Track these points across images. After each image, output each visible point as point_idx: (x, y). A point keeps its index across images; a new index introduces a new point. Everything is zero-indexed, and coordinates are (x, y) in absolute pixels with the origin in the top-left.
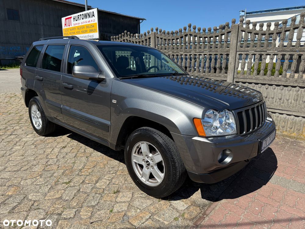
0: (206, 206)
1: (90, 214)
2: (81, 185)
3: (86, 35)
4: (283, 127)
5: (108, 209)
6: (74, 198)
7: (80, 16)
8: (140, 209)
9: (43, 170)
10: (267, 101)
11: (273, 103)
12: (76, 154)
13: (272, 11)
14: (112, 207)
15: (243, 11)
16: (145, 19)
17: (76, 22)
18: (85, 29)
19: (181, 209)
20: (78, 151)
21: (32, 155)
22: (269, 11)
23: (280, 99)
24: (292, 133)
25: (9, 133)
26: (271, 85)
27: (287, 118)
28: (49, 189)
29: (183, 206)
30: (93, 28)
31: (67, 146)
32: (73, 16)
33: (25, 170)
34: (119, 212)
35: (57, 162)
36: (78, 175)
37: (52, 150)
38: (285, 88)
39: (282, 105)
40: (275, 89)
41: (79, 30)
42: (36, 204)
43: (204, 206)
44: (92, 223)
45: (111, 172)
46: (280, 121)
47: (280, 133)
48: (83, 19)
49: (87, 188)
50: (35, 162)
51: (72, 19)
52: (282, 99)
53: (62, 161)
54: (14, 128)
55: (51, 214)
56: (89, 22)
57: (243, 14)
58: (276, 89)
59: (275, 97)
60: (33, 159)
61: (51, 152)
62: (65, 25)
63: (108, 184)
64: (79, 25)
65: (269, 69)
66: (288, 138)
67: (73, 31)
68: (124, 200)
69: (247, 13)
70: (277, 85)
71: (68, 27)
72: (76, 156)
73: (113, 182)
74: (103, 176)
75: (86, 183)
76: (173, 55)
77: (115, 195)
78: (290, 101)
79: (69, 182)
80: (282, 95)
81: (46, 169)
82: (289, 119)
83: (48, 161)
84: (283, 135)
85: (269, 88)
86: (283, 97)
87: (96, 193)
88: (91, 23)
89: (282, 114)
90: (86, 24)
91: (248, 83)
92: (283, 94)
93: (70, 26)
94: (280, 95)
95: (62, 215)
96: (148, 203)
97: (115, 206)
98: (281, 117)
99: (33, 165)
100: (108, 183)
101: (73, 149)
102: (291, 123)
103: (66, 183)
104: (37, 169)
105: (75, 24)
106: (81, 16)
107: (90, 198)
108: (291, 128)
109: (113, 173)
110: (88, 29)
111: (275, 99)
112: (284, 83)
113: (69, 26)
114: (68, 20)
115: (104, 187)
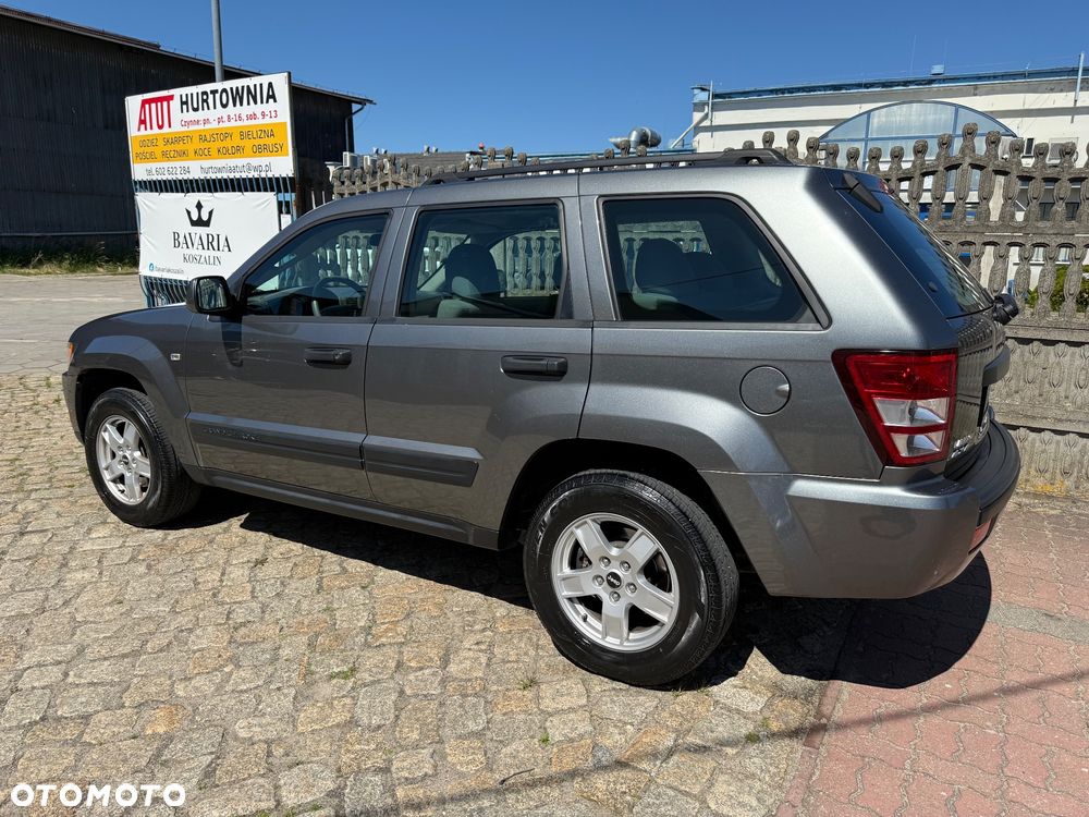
0: (813, 695)
1: (481, 758)
2: (398, 675)
3: (239, 162)
5: (532, 737)
6: (397, 716)
7: (211, 96)
8: (632, 724)
9: (230, 642)
12: (320, 582)
13: (791, 91)
14: (542, 730)
15: (703, 90)
16: (371, 102)
17: (192, 115)
18: (236, 141)
19: (750, 709)
20: (320, 571)
22: (783, 93)
28: (294, 699)
29: (752, 699)
30: (269, 141)
31: (270, 558)
32: (177, 92)
33: (161, 651)
34: (572, 740)
35: (263, 612)
36: (367, 645)
37: (223, 574)
41: (206, 145)
42: (278, 751)
43: (810, 693)
44: (504, 781)
45: (477, 627)
48: (224, 106)
49: (421, 681)
50: (183, 620)
51: (175, 104)
53: (280, 607)
54: (19, 509)
55: (357, 774)
56: (253, 116)
57: (702, 96)
60: (167, 610)
61: (221, 581)
62: (142, 122)
63: (488, 665)
64: (208, 126)
67: (180, 147)
68: (569, 705)
69: (716, 96)
71: (156, 130)
72: (321, 586)
73: (500, 656)
74: (452, 640)
75: (411, 667)
77: (529, 694)
79: (353, 670)
81: (240, 640)
83: (230, 612)
87: (465, 696)
88: (260, 121)
90: (239, 123)
93: (166, 129)
95: (393, 769)
96: (648, 704)
97: (548, 724)
99: (182, 631)
100: (484, 660)
101: (295, 564)
103: (344, 675)
104: (205, 641)
105: (188, 123)
106: (218, 96)
107: (453, 711)
109: (484, 630)
110: (248, 144)
113: (160, 127)
114: (153, 105)
115: (479, 674)
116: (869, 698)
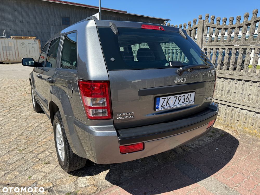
0: (105, 188)
1: (13, 177)
2: (29, 153)
4: (245, 123)
5: (29, 176)
6: (15, 162)
8: (50, 180)
9: (15, 138)
10: (230, 95)
11: (235, 98)
12: (47, 129)
14: (33, 175)
19: (80, 186)
20: (50, 127)
21: (19, 126)
23: (242, 94)
24: (253, 130)
25: (18, 109)
26: (233, 79)
27: (248, 114)
28: (6, 153)
29: (85, 184)
31: (46, 122)
34: (33, 179)
35: (29, 133)
36: (34, 145)
37: (34, 124)
38: (246, 83)
39: (243, 100)
40: (236, 83)
44: (9, 184)
46: (242, 116)
47: (241, 129)
49: (30, 156)
50: (15, 132)
52: (244, 94)
53: (34, 133)
54: (24, 106)
58: (238, 84)
59: (237, 92)
60: (16, 129)
63: (47, 156)
65: (231, 63)
66: (248, 135)
68: (45, 171)
70: (238, 80)
72: (46, 130)
73: (52, 155)
75: (33, 152)
77: (43, 165)
78: (251, 96)
79: (23, 150)
80: (243, 90)
81: (17, 138)
82: (251, 115)
83: (24, 132)
84: (244, 132)
85: (231, 83)
86: (244, 92)
87: (32, 162)
89: (244, 109)
92: (245, 89)
94: (241, 90)
96: (60, 176)
97: (36, 174)
98: (242, 113)
99: (12, 134)
101: (48, 125)
102: (252, 119)
103: (20, 150)
104: (12, 137)
107: (26, 164)
108: (252, 125)
111: (236, 94)
112: (245, 78)
115: (42, 158)
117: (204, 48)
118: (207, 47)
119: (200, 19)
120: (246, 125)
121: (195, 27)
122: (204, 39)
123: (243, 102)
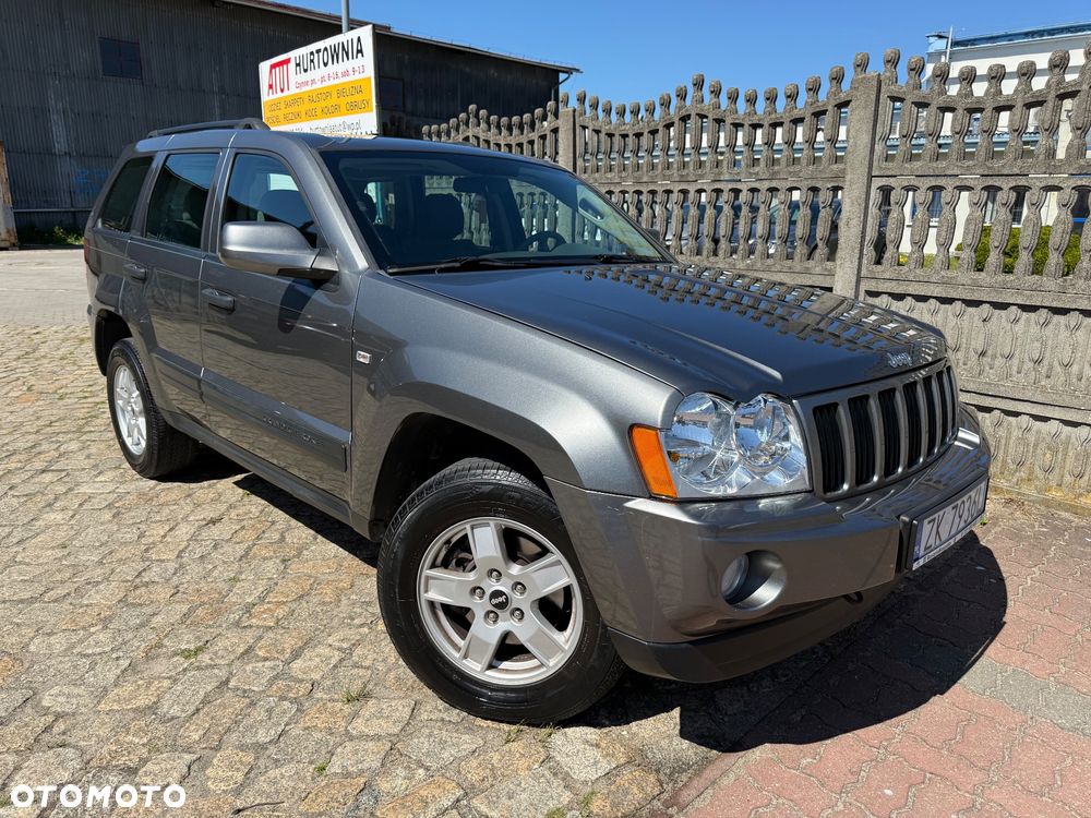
0: (685, 771)
1: (239, 777)
2: (237, 663)
3: (337, 120)
4: (1049, 470)
5: (311, 763)
6: (198, 710)
7: (316, 55)
8: (427, 769)
9: (120, 601)
10: (987, 368)
11: (1008, 376)
12: (249, 548)
13: (1051, 32)
14: (328, 756)
15: (940, 37)
16: (577, 70)
17: (304, 77)
18: (334, 100)
19: (582, 776)
20: (258, 538)
21: (97, 544)
22: (1042, 35)
23: (1038, 362)
24: (1081, 495)
25: (38, 465)
26: (1003, 306)
27: (1063, 437)
28: (123, 672)
29: (595, 763)
30: (358, 98)
31: (226, 518)
32: (294, 54)
33: (55, 601)
34: (347, 775)
35: (175, 574)
36: (237, 624)
37: (171, 530)
38: (1057, 318)
39: (1043, 383)
40: (1016, 321)
41: (313, 105)
42: (60, 726)
43: (681, 767)
44: (239, 811)
45: (357, 621)
46: (1036, 446)
47: (1033, 493)
48: (325, 65)
49: (255, 675)
50: (98, 573)
51: (292, 65)
52: (1045, 362)
53: (195, 570)
54: (62, 449)
55: (101, 768)
56: (346, 74)
57: (940, 45)
58: (1022, 321)
59: (1017, 353)
60: (97, 559)
61: (164, 536)
62: (271, 87)
63: (335, 666)
64: (315, 87)
65: (996, 244)
66: (1064, 515)
67: (294, 109)
68: (377, 730)
69: (955, 44)
70: (1025, 308)
71: (280, 94)
72: (247, 553)
73: (355, 658)
74: (323, 632)
75: (258, 656)
76: (639, 193)
77: (347, 709)
78: (1075, 368)
79: (198, 650)
80: (1044, 344)
81: (130, 600)
82: (1073, 439)
83: (145, 570)
84: (1047, 503)
85: (994, 319)
86: (1047, 355)
87: (282, 698)
88: (351, 78)
89: (1045, 419)
90: (337, 82)
91: (913, 296)
92: (1050, 342)
93: (286, 93)
94: (1037, 344)
95: (141, 772)
96: (465, 747)
97: (339, 750)
98: (1038, 432)
99: (90, 583)
100: (333, 661)
101: (243, 528)
102: (1077, 455)
103: (187, 654)
104: (98, 597)
105: (300, 85)
106: (321, 54)
107: (259, 714)
108: (1080, 476)
109: (362, 626)
110: (343, 101)
111: (1015, 361)
112: (1053, 300)
113: (282, 91)
114: (277, 69)
115: (316, 676)
116: (760, 789)
117: (880, 184)
118: (892, 180)
119: (859, 69)
120: (1054, 478)
121: (839, 101)
122: (879, 148)
123: (1043, 390)
